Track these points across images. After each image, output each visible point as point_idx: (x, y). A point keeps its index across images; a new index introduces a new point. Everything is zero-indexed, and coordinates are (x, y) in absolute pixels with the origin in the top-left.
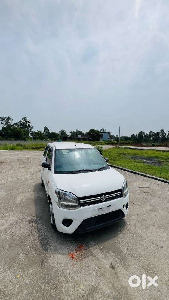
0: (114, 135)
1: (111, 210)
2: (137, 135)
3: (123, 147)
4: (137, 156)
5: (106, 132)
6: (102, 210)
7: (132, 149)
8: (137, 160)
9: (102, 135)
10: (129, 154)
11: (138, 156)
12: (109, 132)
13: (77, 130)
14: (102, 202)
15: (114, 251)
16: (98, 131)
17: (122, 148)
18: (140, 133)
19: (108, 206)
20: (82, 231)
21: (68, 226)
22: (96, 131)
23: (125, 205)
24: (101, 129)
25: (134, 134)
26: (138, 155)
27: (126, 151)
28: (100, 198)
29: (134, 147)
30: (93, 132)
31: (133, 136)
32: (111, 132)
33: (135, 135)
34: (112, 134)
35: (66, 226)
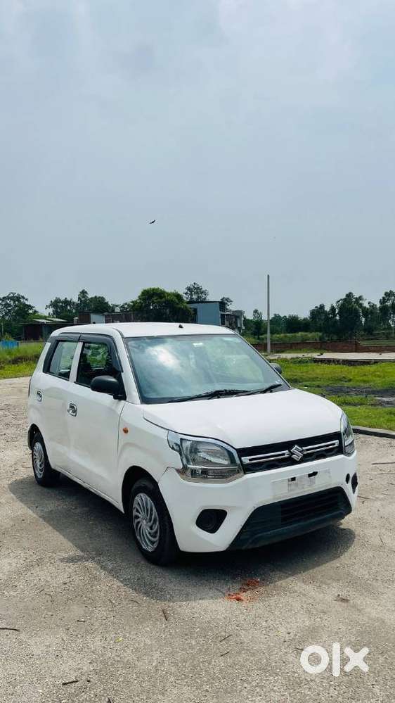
0: (241, 313)
1: (320, 485)
2: (333, 309)
3: (288, 356)
4: (346, 384)
5: (209, 298)
6: (297, 485)
7: (322, 361)
8: (349, 399)
9: (195, 310)
10: (314, 379)
11: (351, 383)
12: (219, 300)
13: (84, 293)
14: (294, 462)
15: (338, 580)
16: (178, 296)
17: (286, 360)
18: (345, 299)
19: (310, 475)
20: (250, 541)
21: (213, 531)
22: (169, 294)
23: (351, 476)
24: (189, 289)
25: (322, 307)
26: (350, 380)
27: (305, 369)
28: (289, 451)
29: (327, 356)
30: (154, 299)
31: (318, 312)
32: (227, 299)
33: (327, 308)
34: (232, 307)
35: (207, 531)
